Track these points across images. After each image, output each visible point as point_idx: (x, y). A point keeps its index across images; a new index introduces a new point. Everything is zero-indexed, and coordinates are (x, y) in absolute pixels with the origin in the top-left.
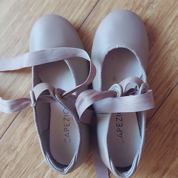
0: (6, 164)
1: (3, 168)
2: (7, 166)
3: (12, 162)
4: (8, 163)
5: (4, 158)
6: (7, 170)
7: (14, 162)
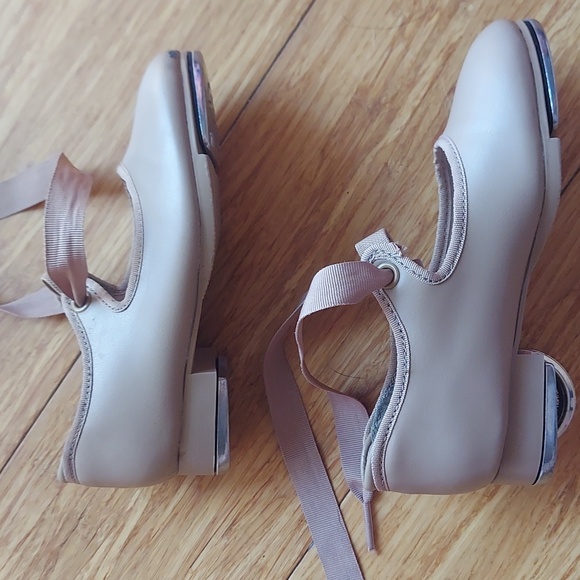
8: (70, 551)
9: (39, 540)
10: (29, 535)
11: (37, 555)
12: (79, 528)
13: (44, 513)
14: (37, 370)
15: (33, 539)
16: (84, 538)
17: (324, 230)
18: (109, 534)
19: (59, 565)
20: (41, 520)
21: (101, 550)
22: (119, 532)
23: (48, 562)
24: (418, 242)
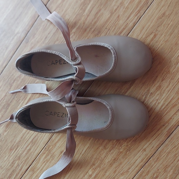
0: (14, 79)
1: (12, 82)
2: (15, 80)
3: (19, 78)
4: (16, 78)
5: (13, 75)
6: (15, 84)
7: (20, 78)
8: (13, 104)
9: (5, 101)
10: (2, 99)
11: (4, 105)
12: (15, 98)
13: (6, 93)
14: (6, 54)
15: (3, 100)
16: (16, 101)
17: (84, 15)
18: (22, 100)
19: (10, 108)
20: (6, 95)
21: (21, 104)
22: (25, 99)
23: (7, 107)
24: (110, 18)
